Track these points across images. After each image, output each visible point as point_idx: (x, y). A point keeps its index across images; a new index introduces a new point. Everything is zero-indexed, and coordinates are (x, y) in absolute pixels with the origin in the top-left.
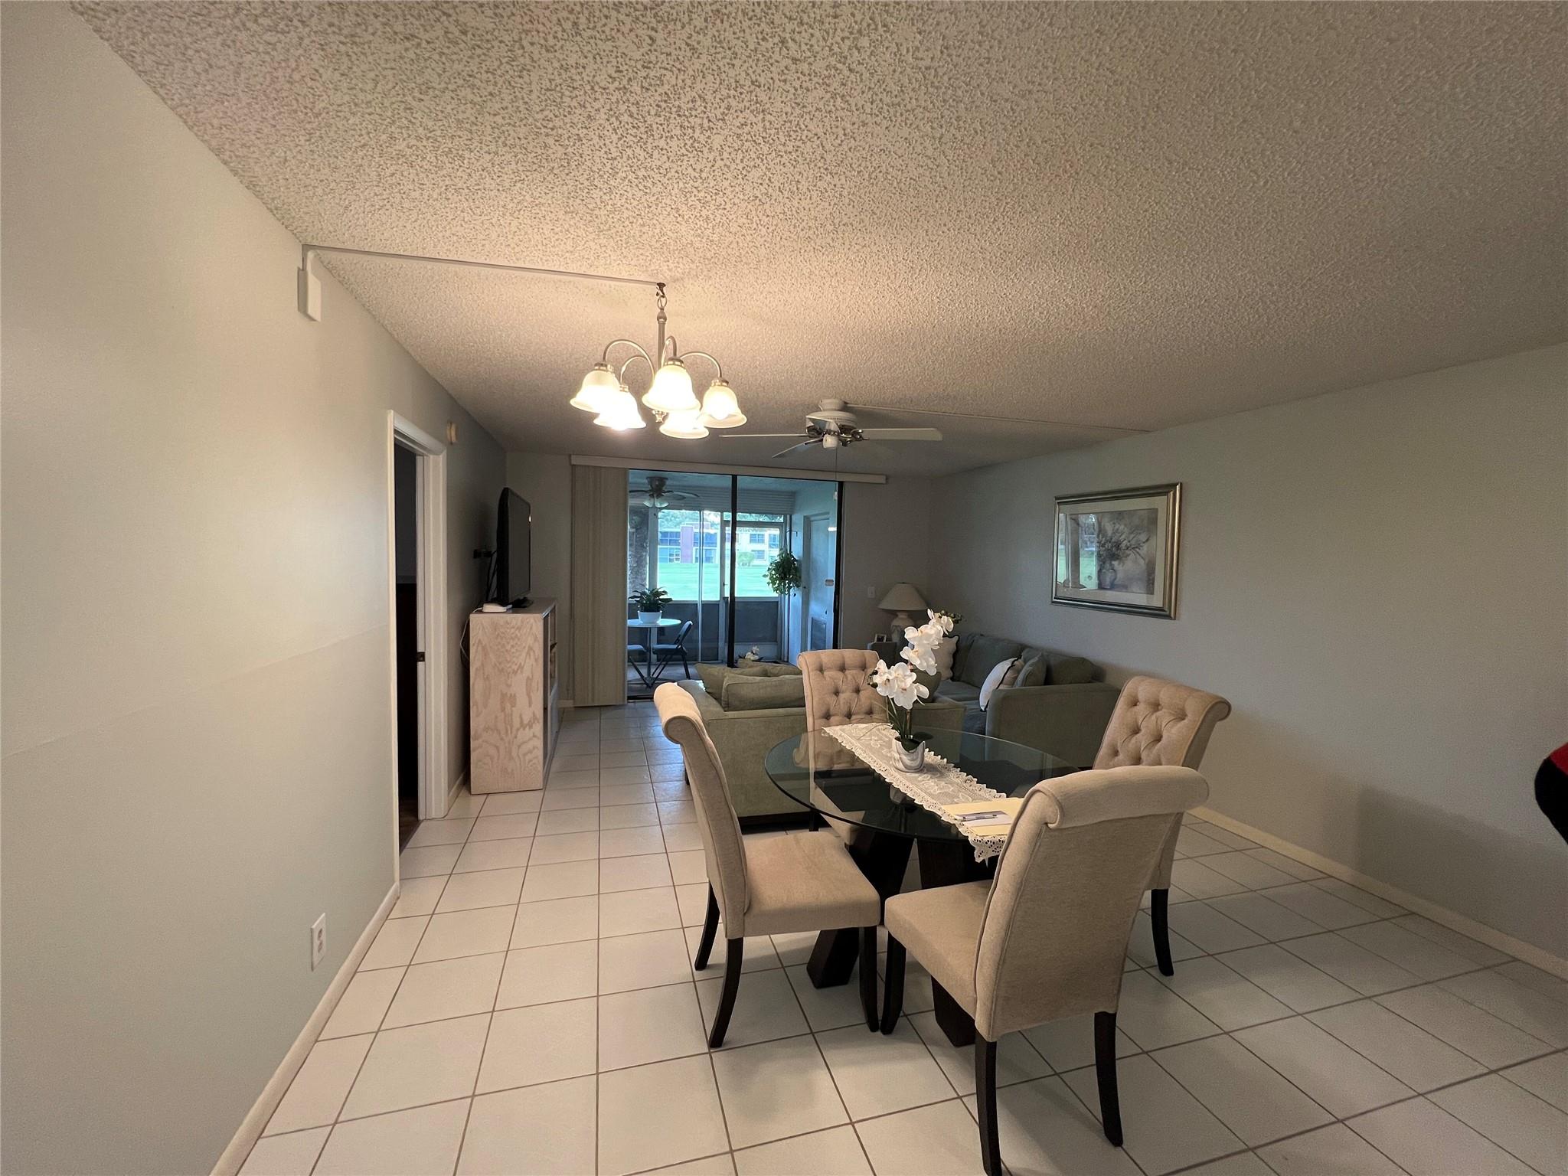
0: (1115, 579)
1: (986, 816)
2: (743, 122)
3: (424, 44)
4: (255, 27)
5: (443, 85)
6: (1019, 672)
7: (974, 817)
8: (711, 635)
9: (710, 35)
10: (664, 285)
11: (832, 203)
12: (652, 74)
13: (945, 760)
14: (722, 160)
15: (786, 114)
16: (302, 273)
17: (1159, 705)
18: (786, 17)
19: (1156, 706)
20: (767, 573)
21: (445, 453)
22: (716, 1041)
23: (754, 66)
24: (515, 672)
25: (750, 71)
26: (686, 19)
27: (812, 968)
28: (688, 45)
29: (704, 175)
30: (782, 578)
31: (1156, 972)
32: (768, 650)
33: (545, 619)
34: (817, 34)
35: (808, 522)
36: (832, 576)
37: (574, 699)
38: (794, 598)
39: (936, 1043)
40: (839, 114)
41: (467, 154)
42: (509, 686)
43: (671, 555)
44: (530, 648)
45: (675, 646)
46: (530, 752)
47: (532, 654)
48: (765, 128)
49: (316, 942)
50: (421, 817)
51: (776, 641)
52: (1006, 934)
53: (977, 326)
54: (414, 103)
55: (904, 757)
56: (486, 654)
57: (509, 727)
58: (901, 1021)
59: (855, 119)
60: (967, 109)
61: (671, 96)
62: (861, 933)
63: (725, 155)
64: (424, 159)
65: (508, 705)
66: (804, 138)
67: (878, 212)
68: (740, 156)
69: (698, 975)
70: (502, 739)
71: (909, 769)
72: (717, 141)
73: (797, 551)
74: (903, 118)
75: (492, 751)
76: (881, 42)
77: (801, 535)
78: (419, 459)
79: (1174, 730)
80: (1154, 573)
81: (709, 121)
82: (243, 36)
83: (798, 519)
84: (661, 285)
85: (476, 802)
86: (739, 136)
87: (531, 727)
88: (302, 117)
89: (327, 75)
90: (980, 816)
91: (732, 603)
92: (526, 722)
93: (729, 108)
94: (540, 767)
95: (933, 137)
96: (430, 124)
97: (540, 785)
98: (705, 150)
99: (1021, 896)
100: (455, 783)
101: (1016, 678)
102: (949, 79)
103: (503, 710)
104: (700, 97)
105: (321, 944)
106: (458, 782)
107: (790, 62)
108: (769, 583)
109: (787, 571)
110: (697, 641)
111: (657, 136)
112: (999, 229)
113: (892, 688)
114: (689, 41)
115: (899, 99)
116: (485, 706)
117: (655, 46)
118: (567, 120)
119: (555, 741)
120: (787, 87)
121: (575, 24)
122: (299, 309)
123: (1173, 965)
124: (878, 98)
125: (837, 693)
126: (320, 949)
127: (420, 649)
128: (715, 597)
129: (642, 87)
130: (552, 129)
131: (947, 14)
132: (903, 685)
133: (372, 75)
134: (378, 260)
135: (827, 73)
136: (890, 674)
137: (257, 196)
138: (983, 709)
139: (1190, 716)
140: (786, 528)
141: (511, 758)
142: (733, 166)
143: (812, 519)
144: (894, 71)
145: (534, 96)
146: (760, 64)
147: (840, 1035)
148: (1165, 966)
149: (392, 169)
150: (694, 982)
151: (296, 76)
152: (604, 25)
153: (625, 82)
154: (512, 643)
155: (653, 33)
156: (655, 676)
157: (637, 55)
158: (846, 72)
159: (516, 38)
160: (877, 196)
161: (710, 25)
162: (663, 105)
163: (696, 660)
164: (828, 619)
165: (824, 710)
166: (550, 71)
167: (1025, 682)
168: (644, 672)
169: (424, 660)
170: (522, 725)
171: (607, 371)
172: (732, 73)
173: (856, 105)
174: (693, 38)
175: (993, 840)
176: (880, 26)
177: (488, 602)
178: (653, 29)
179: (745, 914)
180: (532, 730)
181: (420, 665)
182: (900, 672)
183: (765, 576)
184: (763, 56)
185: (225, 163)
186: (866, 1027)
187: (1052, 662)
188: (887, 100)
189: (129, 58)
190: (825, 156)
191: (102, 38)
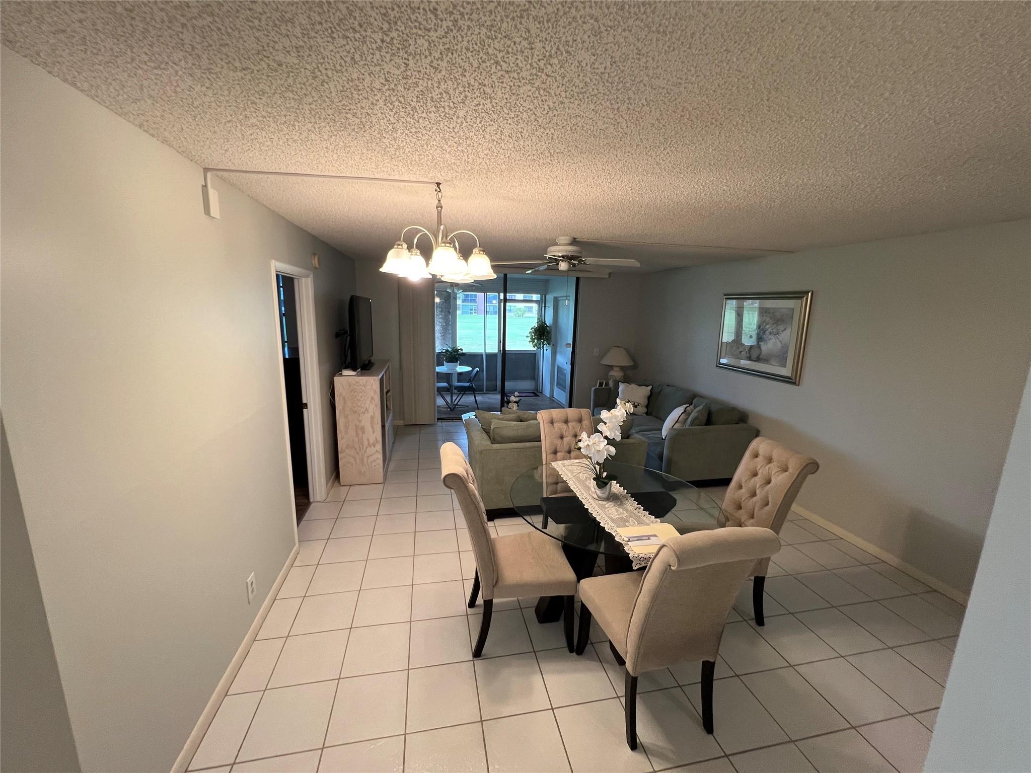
0: (760, 355)
1: (644, 538)
2: (477, 103)
3: (255, 72)
4: (146, 67)
5: (273, 91)
6: (689, 414)
7: (636, 539)
8: (491, 377)
9: (445, 61)
10: (440, 184)
11: (547, 143)
12: (410, 81)
13: (626, 491)
14: (467, 122)
15: (506, 99)
16: (205, 187)
17: (772, 459)
18: (496, 50)
19: (770, 460)
20: (529, 335)
21: (312, 275)
22: (478, 653)
23: (479, 75)
24: (364, 413)
25: (477, 78)
26: (427, 53)
27: (538, 610)
28: (431, 66)
29: (456, 130)
30: (539, 339)
31: (753, 623)
32: (527, 385)
33: (381, 380)
34: (520, 57)
35: (556, 301)
36: (571, 341)
37: (404, 419)
38: (546, 352)
39: (608, 662)
40: (543, 98)
41: (296, 124)
42: (360, 421)
43: (471, 310)
44: (372, 398)
45: (467, 384)
46: (375, 461)
47: (373, 402)
48: (493, 106)
49: (250, 590)
50: (311, 500)
51: (535, 379)
52: (645, 621)
53: (661, 201)
54: (257, 101)
55: (597, 491)
56: (345, 402)
57: (361, 446)
58: (588, 647)
59: (554, 100)
60: (634, 93)
61: (426, 92)
62: (565, 598)
63: (468, 120)
64: (269, 127)
65: (360, 432)
66: (521, 110)
67: (580, 146)
68: (478, 120)
69: (470, 611)
70: (357, 453)
71: (600, 499)
72: (461, 114)
73: (549, 321)
74: (590, 99)
75: (352, 461)
76: (567, 61)
77: (551, 309)
78: (296, 282)
79: (781, 477)
80: (787, 352)
81: (454, 103)
82: (140, 72)
83: (550, 298)
84: (438, 184)
85: (344, 490)
86: (476, 110)
87: (374, 446)
88: (187, 109)
89: (198, 88)
90: (639, 538)
91: (504, 353)
92: (371, 442)
93: (466, 97)
94: (381, 470)
95: (613, 109)
96: (269, 110)
97: (381, 480)
98: (454, 118)
99: (655, 601)
100: (330, 479)
101: (688, 418)
102: (619, 79)
103: (357, 435)
104: (444, 92)
105: (253, 589)
106: (333, 477)
107: (504, 73)
108: (530, 342)
109: (542, 333)
110: (483, 380)
111: (419, 112)
112: (668, 153)
113: (590, 450)
114: (432, 64)
115: (584, 90)
116: (346, 432)
117: (409, 68)
118: (359, 105)
119: (391, 451)
120: (504, 85)
121: (352, 58)
122: (205, 214)
123: (765, 619)
124: (570, 90)
125: (562, 437)
126: (252, 591)
127: (304, 401)
128: (496, 351)
129: (405, 88)
130: (349, 110)
131: (612, 45)
132: (598, 448)
133: (226, 87)
134: (252, 175)
135: (531, 78)
136: (590, 441)
137: (170, 146)
138: (664, 437)
139: (790, 470)
140: (542, 303)
141: (363, 464)
142: (475, 125)
143: (560, 299)
144: (579, 75)
145: (333, 95)
146: (483, 74)
147: (551, 654)
148: (760, 620)
149: (251, 132)
150: (467, 615)
151: (178, 90)
152: (372, 58)
153: (392, 86)
154: (360, 394)
155: (406, 61)
156: (455, 403)
157: (398, 72)
158: (545, 77)
159: (315, 66)
160: (578, 138)
161: (444, 56)
162: (421, 97)
163: (482, 390)
164: (568, 368)
165: (553, 449)
166: (341, 82)
167: (692, 424)
168: (449, 399)
169: (307, 408)
170: (370, 445)
171: (402, 249)
172: (464, 79)
173: (555, 93)
174: (434, 63)
175: (645, 557)
176: (564, 53)
177: (346, 368)
178: (405, 59)
179: (493, 586)
180: (375, 448)
181: (305, 410)
182: (597, 439)
183: (527, 337)
184: (485, 70)
185: (146, 131)
186: (567, 650)
187: (714, 408)
188: (577, 90)
189: (74, 85)
190: (538, 119)
191: (54, 76)
